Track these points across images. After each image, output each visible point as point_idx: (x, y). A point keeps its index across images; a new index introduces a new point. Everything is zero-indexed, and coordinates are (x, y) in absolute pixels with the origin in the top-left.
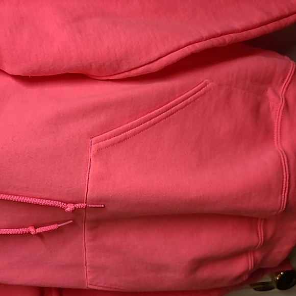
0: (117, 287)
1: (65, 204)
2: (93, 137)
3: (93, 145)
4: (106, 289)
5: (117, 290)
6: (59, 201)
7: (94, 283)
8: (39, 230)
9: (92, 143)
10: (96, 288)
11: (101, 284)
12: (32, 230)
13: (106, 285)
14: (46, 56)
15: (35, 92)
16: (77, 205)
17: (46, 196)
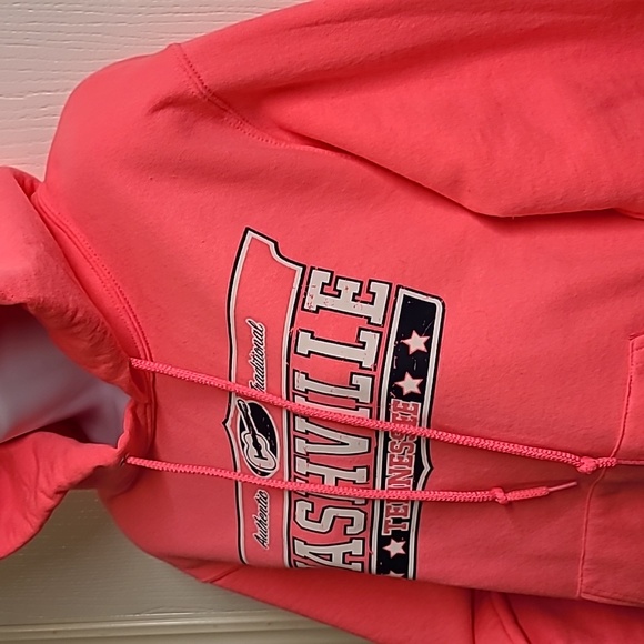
0: (636, 600)
1: (578, 458)
2: (635, 336)
3: (635, 352)
4: (615, 602)
5: (635, 605)
6: (566, 452)
7: (593, 591)
8: (512, 496)
9: (635, 346)
10: (596, 599)
11: (605, 594)
12: (500, 495)
13: (616, 596)
14: (551, 182)
15: (516, 244)
16: (601, 460)
17: (541, 441)
